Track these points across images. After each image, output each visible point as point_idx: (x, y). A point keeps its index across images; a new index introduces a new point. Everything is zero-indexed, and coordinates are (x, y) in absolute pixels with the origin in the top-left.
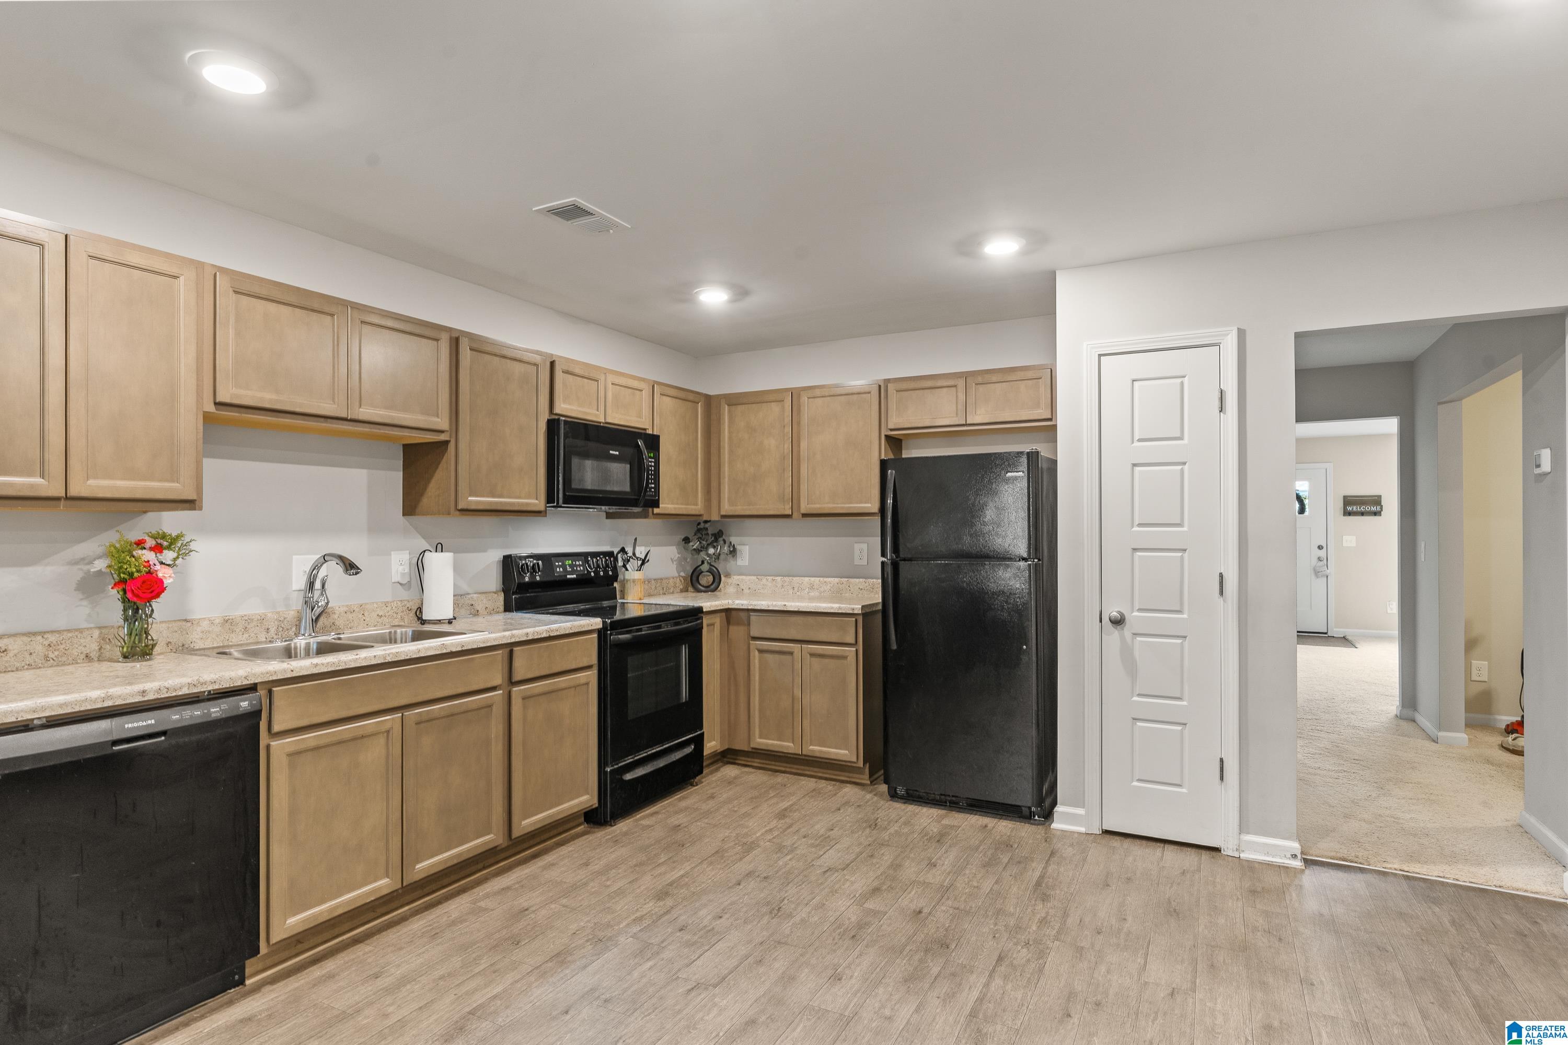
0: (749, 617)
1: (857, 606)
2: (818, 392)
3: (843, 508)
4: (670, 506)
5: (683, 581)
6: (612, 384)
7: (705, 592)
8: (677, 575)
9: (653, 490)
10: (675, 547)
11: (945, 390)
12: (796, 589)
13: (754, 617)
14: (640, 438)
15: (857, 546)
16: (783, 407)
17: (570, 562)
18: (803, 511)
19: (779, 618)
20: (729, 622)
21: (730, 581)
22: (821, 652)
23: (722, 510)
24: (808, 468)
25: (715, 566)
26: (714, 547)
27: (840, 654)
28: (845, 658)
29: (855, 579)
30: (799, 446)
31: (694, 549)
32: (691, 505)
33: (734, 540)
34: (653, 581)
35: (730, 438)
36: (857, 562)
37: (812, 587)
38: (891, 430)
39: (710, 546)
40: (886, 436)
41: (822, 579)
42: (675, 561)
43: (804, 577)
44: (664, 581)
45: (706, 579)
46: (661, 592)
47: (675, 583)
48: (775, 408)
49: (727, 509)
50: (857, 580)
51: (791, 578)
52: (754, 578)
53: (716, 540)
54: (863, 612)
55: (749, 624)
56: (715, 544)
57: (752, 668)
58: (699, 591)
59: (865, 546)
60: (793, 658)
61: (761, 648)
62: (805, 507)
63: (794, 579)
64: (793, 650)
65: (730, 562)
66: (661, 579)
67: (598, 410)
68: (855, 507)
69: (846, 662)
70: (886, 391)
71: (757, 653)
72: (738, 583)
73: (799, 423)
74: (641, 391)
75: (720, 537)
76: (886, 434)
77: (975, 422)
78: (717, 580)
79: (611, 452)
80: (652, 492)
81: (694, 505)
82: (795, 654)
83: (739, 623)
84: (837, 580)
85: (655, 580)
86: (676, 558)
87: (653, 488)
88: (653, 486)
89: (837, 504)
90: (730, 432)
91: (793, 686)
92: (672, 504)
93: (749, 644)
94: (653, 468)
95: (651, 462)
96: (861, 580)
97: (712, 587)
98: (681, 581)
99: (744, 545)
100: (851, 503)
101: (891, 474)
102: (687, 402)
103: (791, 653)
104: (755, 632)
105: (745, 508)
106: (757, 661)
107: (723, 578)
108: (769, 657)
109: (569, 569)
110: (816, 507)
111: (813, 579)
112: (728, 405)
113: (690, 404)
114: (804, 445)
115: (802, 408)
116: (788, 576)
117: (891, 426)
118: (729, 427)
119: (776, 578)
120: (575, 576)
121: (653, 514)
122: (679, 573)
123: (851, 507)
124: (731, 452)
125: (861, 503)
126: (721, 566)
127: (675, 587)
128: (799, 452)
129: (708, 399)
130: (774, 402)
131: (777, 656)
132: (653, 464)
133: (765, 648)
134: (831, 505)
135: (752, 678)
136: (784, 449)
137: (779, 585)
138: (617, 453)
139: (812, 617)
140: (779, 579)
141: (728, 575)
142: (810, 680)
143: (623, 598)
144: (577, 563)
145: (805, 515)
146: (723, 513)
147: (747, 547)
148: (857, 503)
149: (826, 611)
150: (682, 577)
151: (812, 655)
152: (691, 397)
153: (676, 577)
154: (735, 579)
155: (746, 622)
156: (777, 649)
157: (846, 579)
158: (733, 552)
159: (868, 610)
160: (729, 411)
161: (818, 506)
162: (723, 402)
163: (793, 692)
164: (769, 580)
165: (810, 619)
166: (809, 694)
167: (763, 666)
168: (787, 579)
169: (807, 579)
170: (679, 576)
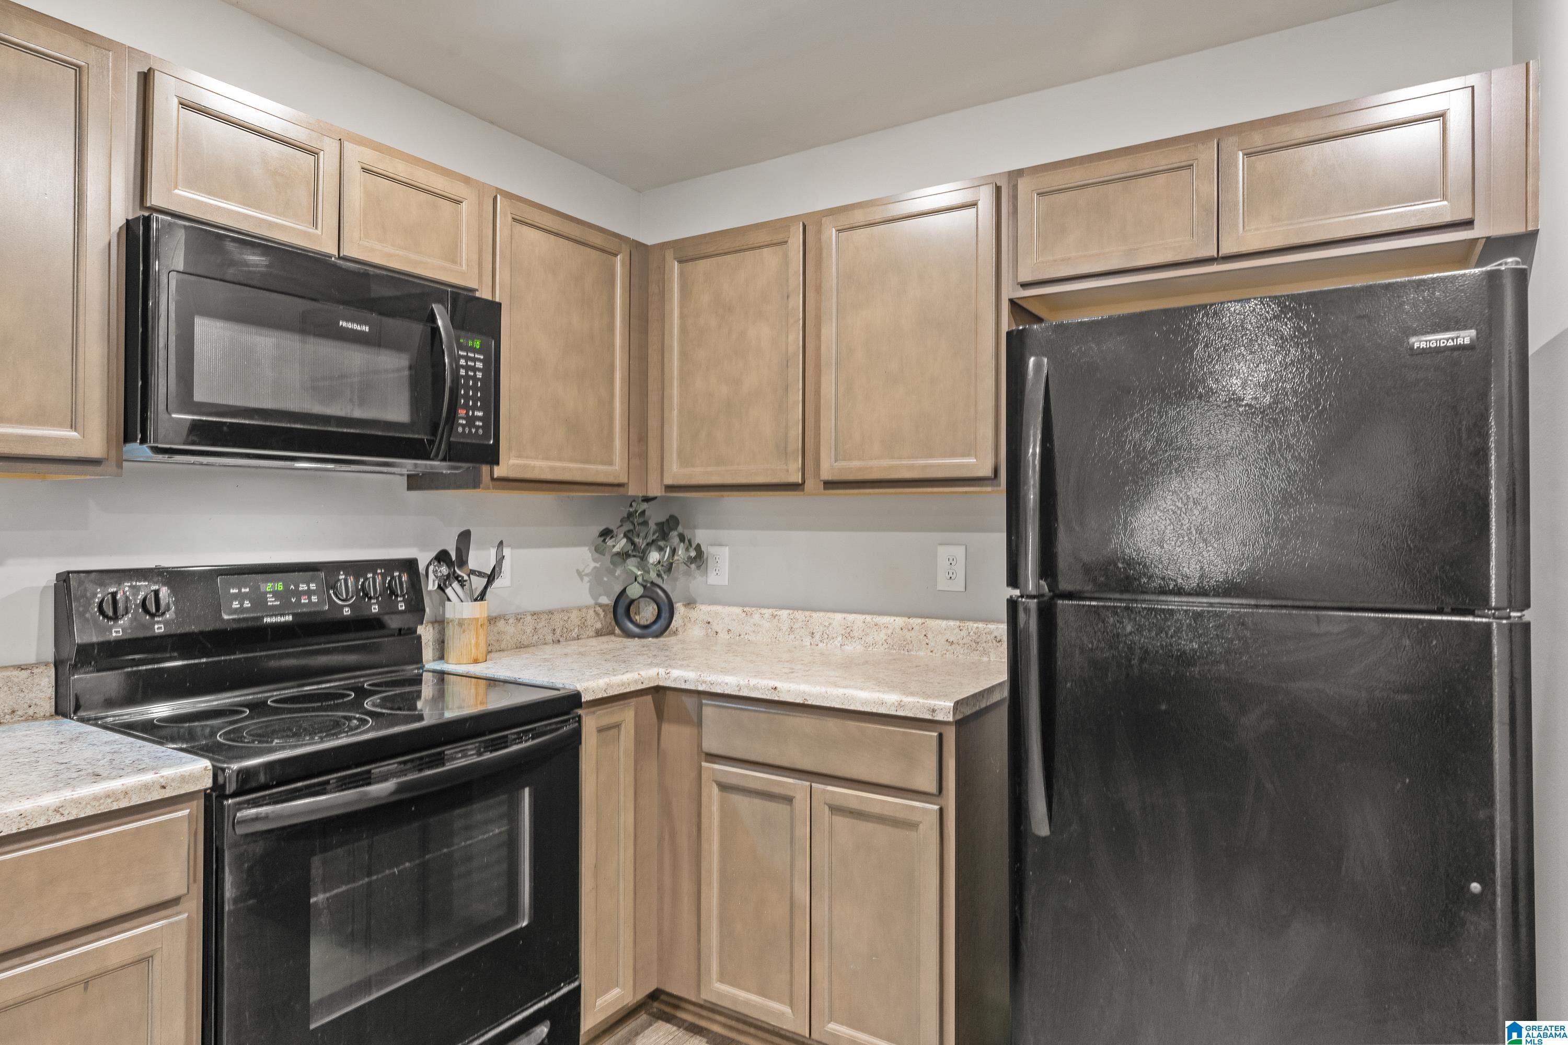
0: (701, 706)
1: (942, 703)
2: (859, 217)
3: (911, 467)
4: (538, 463)
5: (602, 614)
6: (365, 170)
7: (640, 637)
8: (592, 602)
9: (479, 423)
10: (587, 548)
11: (1162, 178)
12: (817, 636)
13: (710, 711)
14: (440, 301)
15: (944, 553)
16: (786, 256)
17: (280, 587)
18: (826, 475)
19: (762, 716)
20: (660, 715)
21: (693, 614)
22: (854, 805)
23: (665, 475)
24: (837, 384)
25: (665, 586)
26: (661, 549)
27: (900, 815)
28: (912, 826)
29: (939, 622)
30: (818, 337)
31: (618, 554)
32: (595, 463)
33: (701, 536)
34: (529, 617)
35: (683, 330)
36: (943, 584)
37: (848, 635)
38: (1025, 285)
39: (653, 548)
40: (1012, 302)
41: (868, 618)
42: (587, 575)
43: (834, 611)
44: (557, 617)
45: (647, 613)
46: (549, 638)
47: (584, 620)
48: (770, 257)
49: (676, 473)
50: (944, 623)
51: (807, 613)
52: (737, 610)
53: (664, 536)
54: (959, 717)
55: (700, 724)
56: (661, 543)
57: (704, 821)
58: (629, 635)
59: (959, 552)
60: (792, 811)
61: (724, 780)
62: (829, 468)
63: (815, 615)
64: (792, 794)
65: (695, 578)
66: (551, 612)
67: (315, 224)
68: (939, 465)
69: (913, 834)
70: (1014, 197)
71: (715, 790)
72: (710, 620)
73: (818, 289)
74: (458, 202)
75: (671, 529)
76: (1011, 297)
77: (1244, 249)
78: (665, 615)
79: (343, 323)
80: (478, 428)
81: (603, 463)
82: (797, 802)
83: (682, 719)
84: (900, 621)
85: (534, 614)
86: (588, 571)
87: (479, 418)
88: (480, 414)
89: (900, 458)
90: (682, 317)
91: (792, 875)
92: (547, 458)
93: (700, 770)
94: (479, 375)
95: (474, 360)
96: (952, 623)
97: (655, 627)
98: (597, 614)
99: (721, 545)
100: (931, 456)
101: (1038, 366)
102: (589, 250)
103: (789, 800)
104: (711, 744)
105: (709, 469)
106: (715, 808)
107: (679, 608)
108: (742, 802)
109: (271, 601)
110: (853, 468)
111: (851, 617)
112: (679, 262)
113: (594, 254)
114: (829, 332)
115: (824, 254)
116: (804, 609)
117: (1025, 276)
118: (682, 306)
119: (780, 613)
120: (289, 618)
121: (493, 479)
122: (595, 597)
123: (931, 466)
124: (684, 355)
125: (953, 455)
126: (675, 587)
127: (583, 625)
128: (818, 349)
129: (639, 252)
130: (767, 246)
131: (758, 803)
132: (479, 365)
133: (733, 781)
134: (885, 463)
135: (705, 845)
136: (787, 345)
137: (785, 627)
138: (366, 329)
139: (836, 720)
140: (784, 613)
141: (690, 603)
142: (831, 869)
143: (441, 657)
144: (303, 587)
145: (830, 485)
146: (668, 481)
147: (728, 547)
148: (944, 456)
149: (868, 709)
150: (600, 605)
151: (835, 809)
152: (597, 239)
153: (588, 607)
154: (703, 611)
155: (695, 719)
156: (758, 786)
157: (920, 621)
158: (699, 558)
159: (968, 711)
160: (682, 274)
161: (856, 464)
162: (669, 254)
163: (792, 893)
164: (766, 616)
165: (832, 725)
166: (827, 900)
167: (729, 818)
168: (800, 615)
169: (839, 616)
170: (596, 604)
